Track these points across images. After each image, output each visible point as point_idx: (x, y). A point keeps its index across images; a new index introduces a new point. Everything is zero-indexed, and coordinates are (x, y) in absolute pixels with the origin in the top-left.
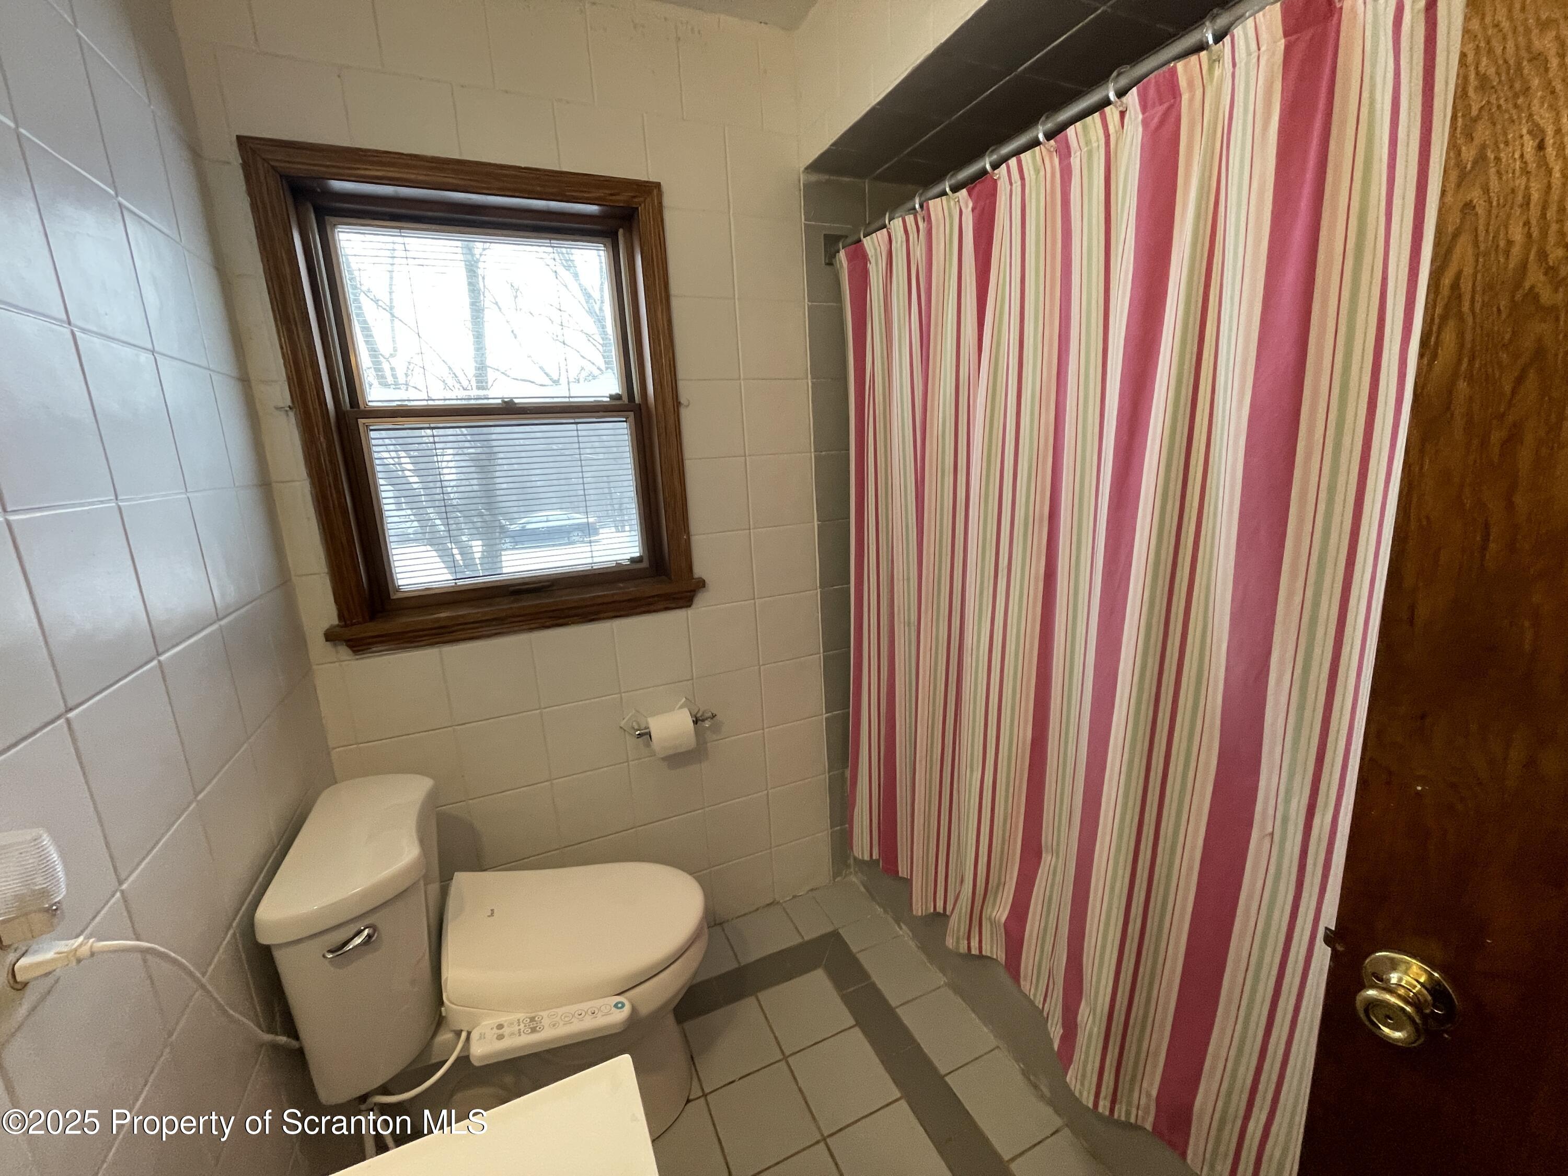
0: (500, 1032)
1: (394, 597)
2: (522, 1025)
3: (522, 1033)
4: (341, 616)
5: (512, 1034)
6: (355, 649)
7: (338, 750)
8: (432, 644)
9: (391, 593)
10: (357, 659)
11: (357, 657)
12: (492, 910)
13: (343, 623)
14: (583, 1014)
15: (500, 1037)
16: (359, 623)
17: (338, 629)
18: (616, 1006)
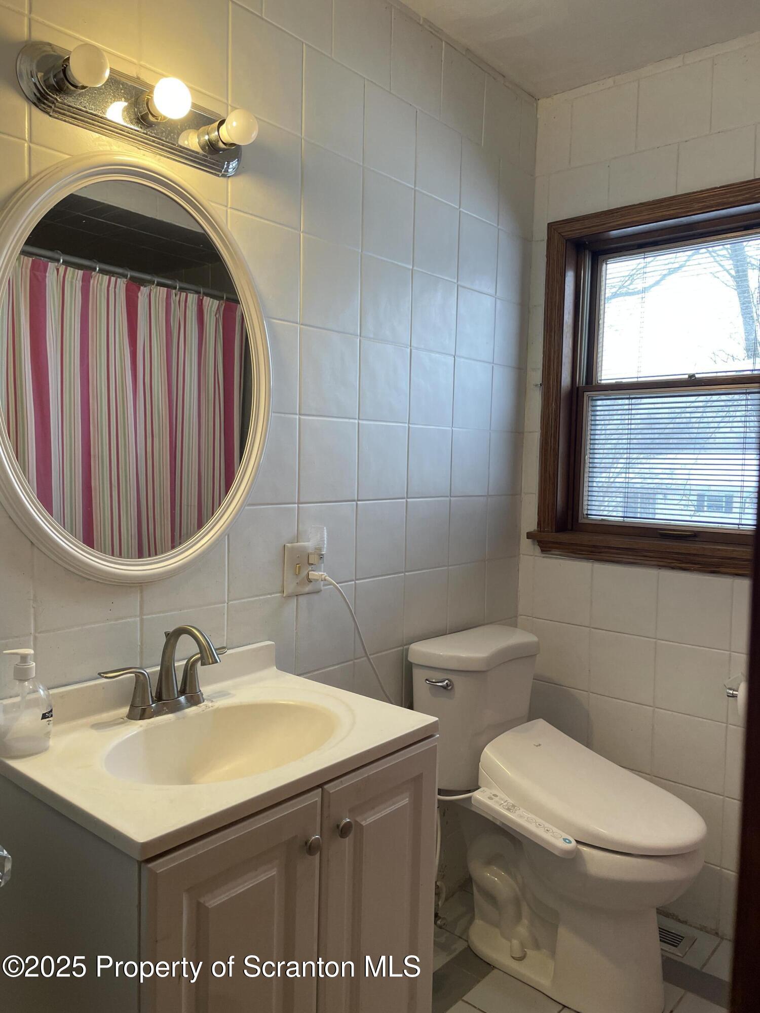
0: (493, 797)
1: (581, 521)
2: (505, 804)
3: (502, 806)
4: (539, 524)
5: (497, 802)
6: (543, 549)
7: (522, 617)
8: (588, 559)
9: (580, 518)
10: (544, 557)
11: (544, 555)
12: (540, 745)
13: (539, 529)
14: (543, 826)
15: (490, 798)
16: (548, 532)
17: (536, 532)
18: (565, 840)
